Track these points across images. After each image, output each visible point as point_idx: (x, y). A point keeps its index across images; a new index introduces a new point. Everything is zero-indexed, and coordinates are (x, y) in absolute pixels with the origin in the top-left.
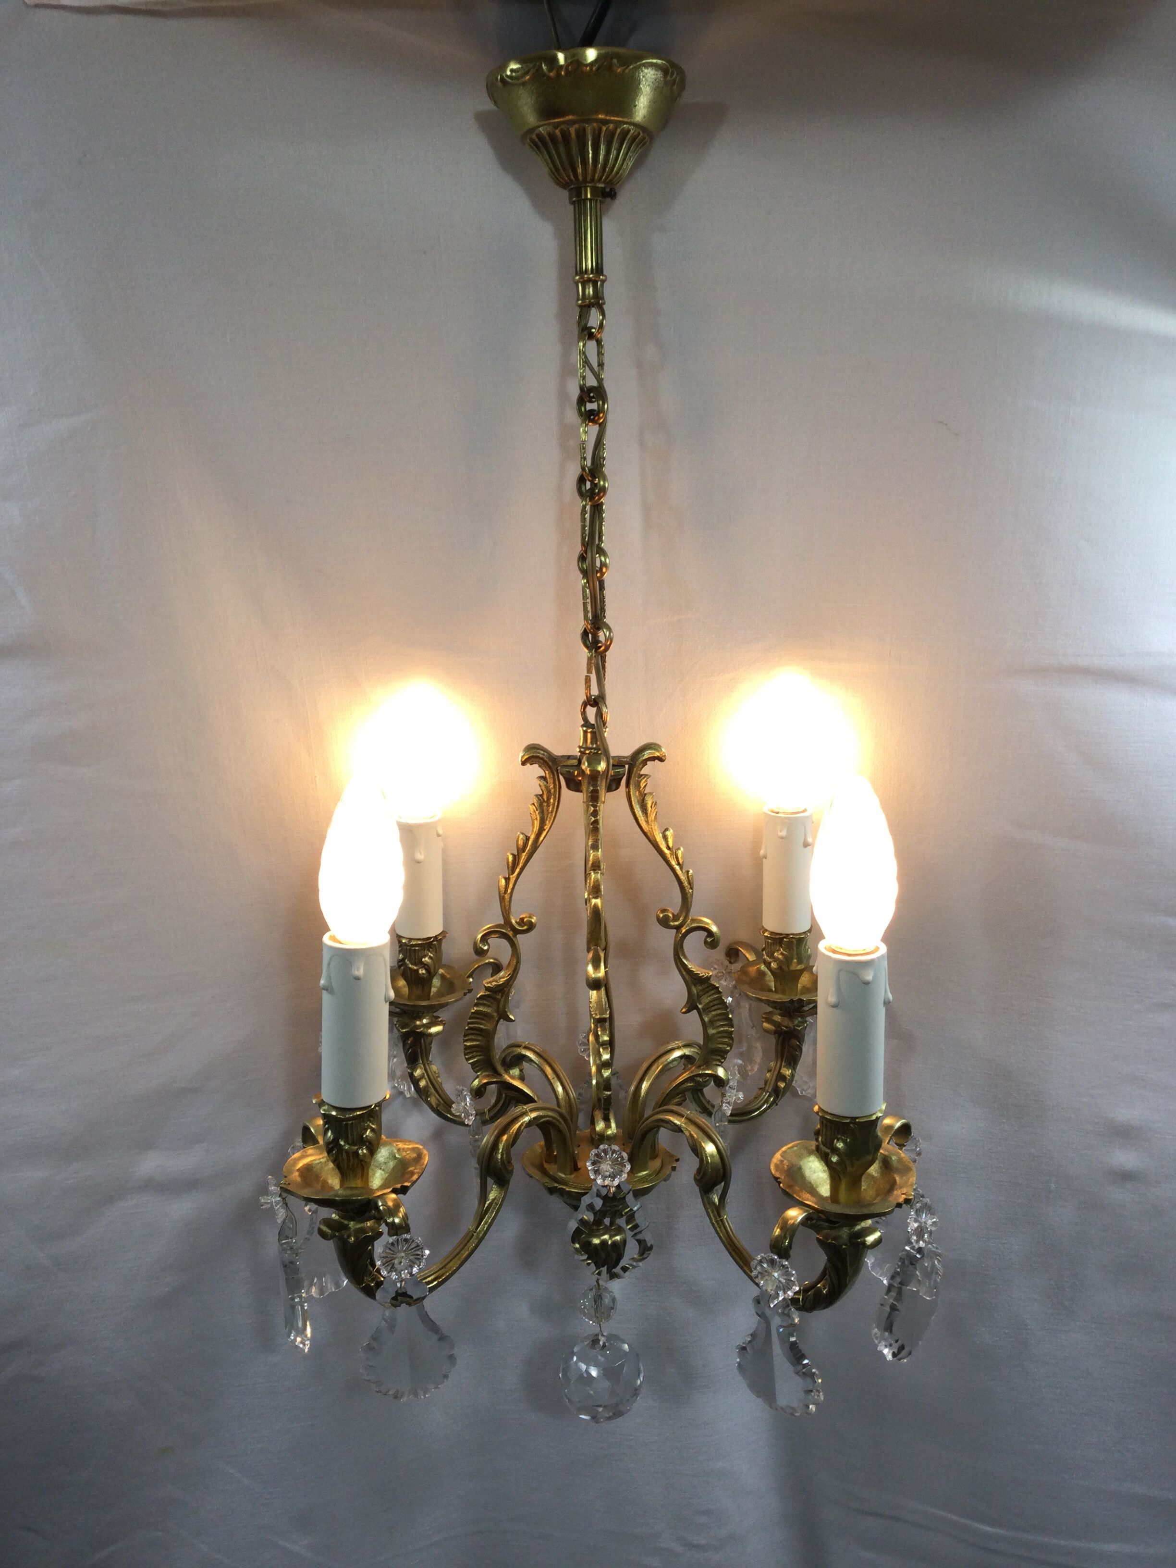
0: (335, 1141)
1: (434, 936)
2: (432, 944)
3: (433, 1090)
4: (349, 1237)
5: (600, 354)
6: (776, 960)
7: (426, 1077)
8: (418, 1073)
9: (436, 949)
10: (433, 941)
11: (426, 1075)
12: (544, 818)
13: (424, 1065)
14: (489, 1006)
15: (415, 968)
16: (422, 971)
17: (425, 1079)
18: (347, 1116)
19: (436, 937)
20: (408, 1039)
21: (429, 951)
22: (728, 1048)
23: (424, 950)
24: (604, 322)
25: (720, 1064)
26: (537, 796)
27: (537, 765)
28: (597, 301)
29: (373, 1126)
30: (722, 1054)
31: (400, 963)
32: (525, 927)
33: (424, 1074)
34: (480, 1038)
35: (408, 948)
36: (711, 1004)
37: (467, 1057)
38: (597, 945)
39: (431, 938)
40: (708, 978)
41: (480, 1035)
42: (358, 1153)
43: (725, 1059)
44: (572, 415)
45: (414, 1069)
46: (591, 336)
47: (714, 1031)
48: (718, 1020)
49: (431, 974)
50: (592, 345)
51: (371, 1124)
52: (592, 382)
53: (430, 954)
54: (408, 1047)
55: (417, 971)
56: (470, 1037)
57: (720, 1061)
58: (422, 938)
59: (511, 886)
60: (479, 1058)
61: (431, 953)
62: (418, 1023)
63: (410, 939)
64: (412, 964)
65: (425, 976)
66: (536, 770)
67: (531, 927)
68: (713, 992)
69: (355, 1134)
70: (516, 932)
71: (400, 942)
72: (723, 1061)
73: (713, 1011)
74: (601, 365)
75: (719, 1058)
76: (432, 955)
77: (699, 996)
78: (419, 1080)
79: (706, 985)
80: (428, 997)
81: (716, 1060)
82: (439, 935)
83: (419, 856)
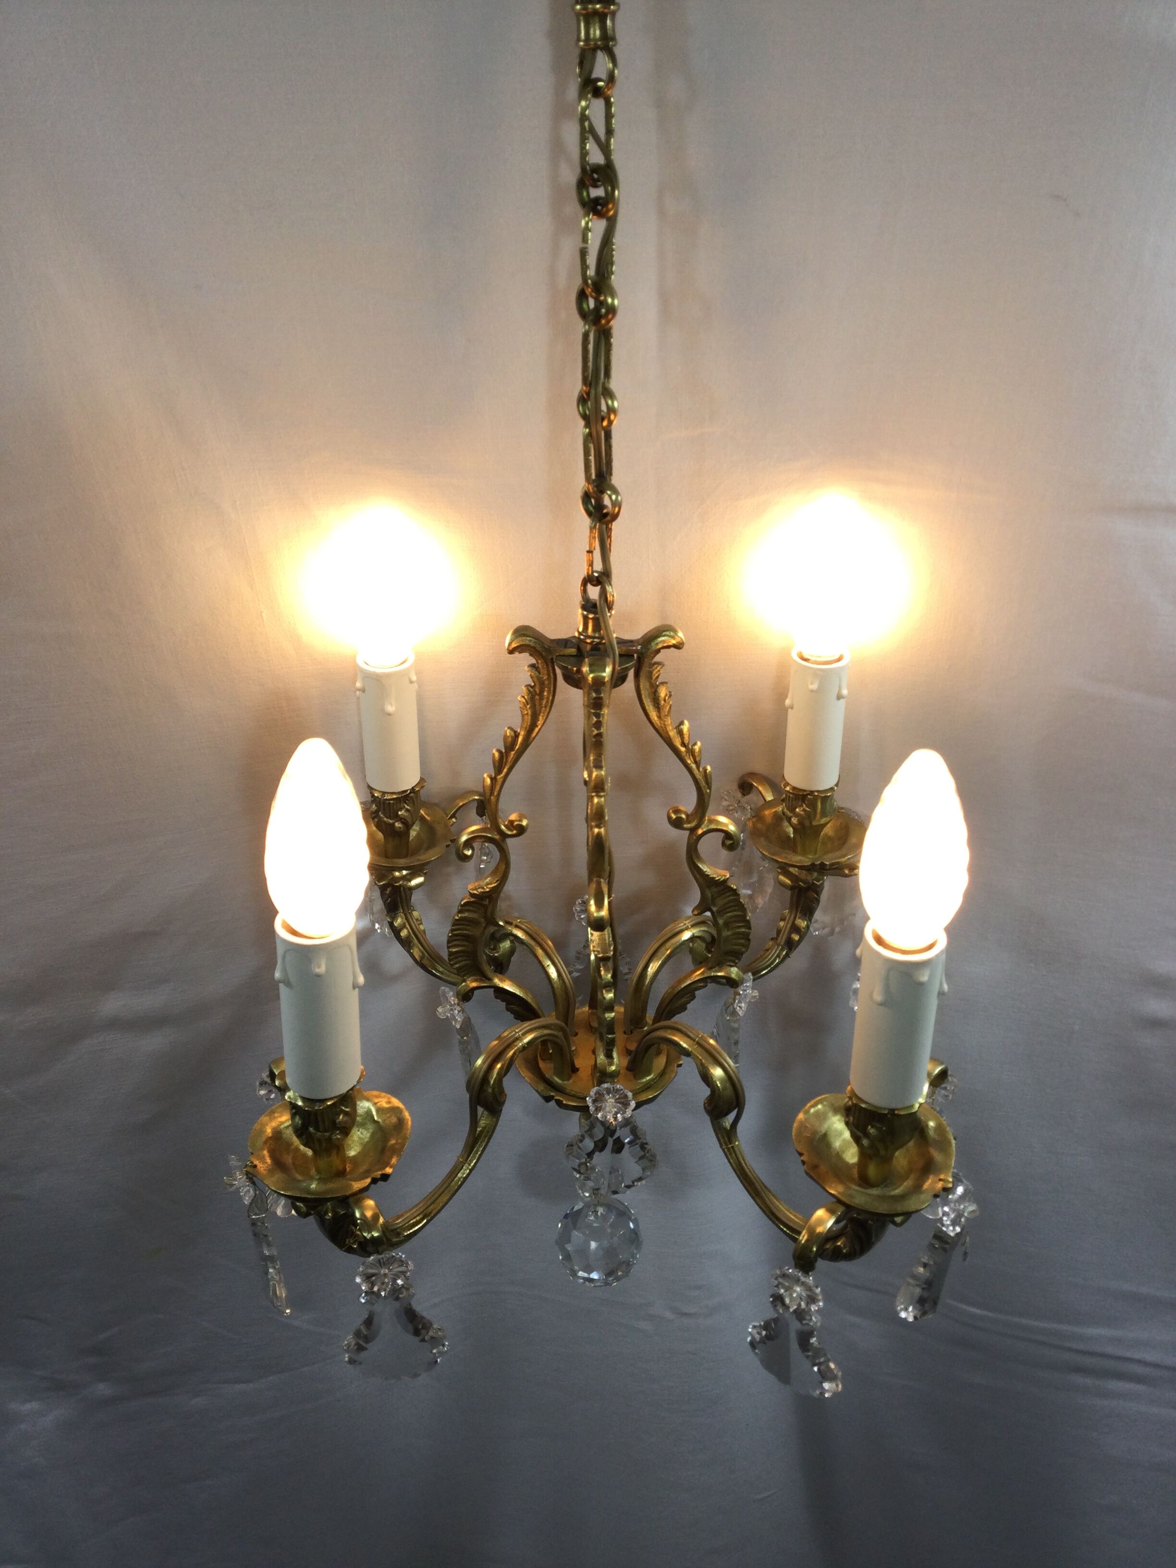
1: (411, 788)
2: (408, 797)
3: (416, 941)
5: (609, 116)
6: (797, 815)
7: (408, 926)
8: (398, 922)
9: (413, 801)
10: (410, 793)
11: (407, 924)
12: (536, 714)
13: (405, 915)
14: (475, 912)
15: (391, 821)
16: (397, 825)
17: (407, 929)
18: (316, 1107)
19: (413, 788)
20: (386, 889)
21: (406, 803)
22: (744, 950)
23: (400, 803)
24: (616, 72)
25: (734, 964)
26: (527, 686)
27: (528, 654)
28: (607, 44)
29: (347, 1110)
30: (736, 954)
31: (373, 815)
32: (515, 832)
33: (405, 923)
34: (465, 943)
35: (382, 801)
36: (727, 906)
37: (452, 963)
38: (600, 876)
39: (407, 791)
40: (725, 881)
41: (466, 940)
42: (330, 1137)
43: (740, 960)
44: (569, 205)
45: (394, 918)
46: (597, 93)
47: (729, 933)
48: (735, 922)
49: (408, 826)
50: (598, 105)
51: (344, 1110)
52: (596, 157)
53: (406, 806)
54: (386, 897)
55: (393, 824)
56: (455, 942)
57: (734, 962)
58: (396, 791)
59: (497, 786)
60: (465, 962)
61: (408, 806)
62: (397, 873)
63: (384, 793)
64: (387, 817)
65: (402, 829)
66: (526, 659)
67: (522, 830)
68: (729, 895)
69: (327, 1122)
70: (505, 836)
71: (373, 796)
72: (737, 961)
73: (729, 912)
74: (609, 132)
75: (733, 958)
76: (409, 808)
77: (713, 899)
78: (400, 929)
79: (722, 887)
81: (730, 961)
82: (415, 786)
83: (390, 708)
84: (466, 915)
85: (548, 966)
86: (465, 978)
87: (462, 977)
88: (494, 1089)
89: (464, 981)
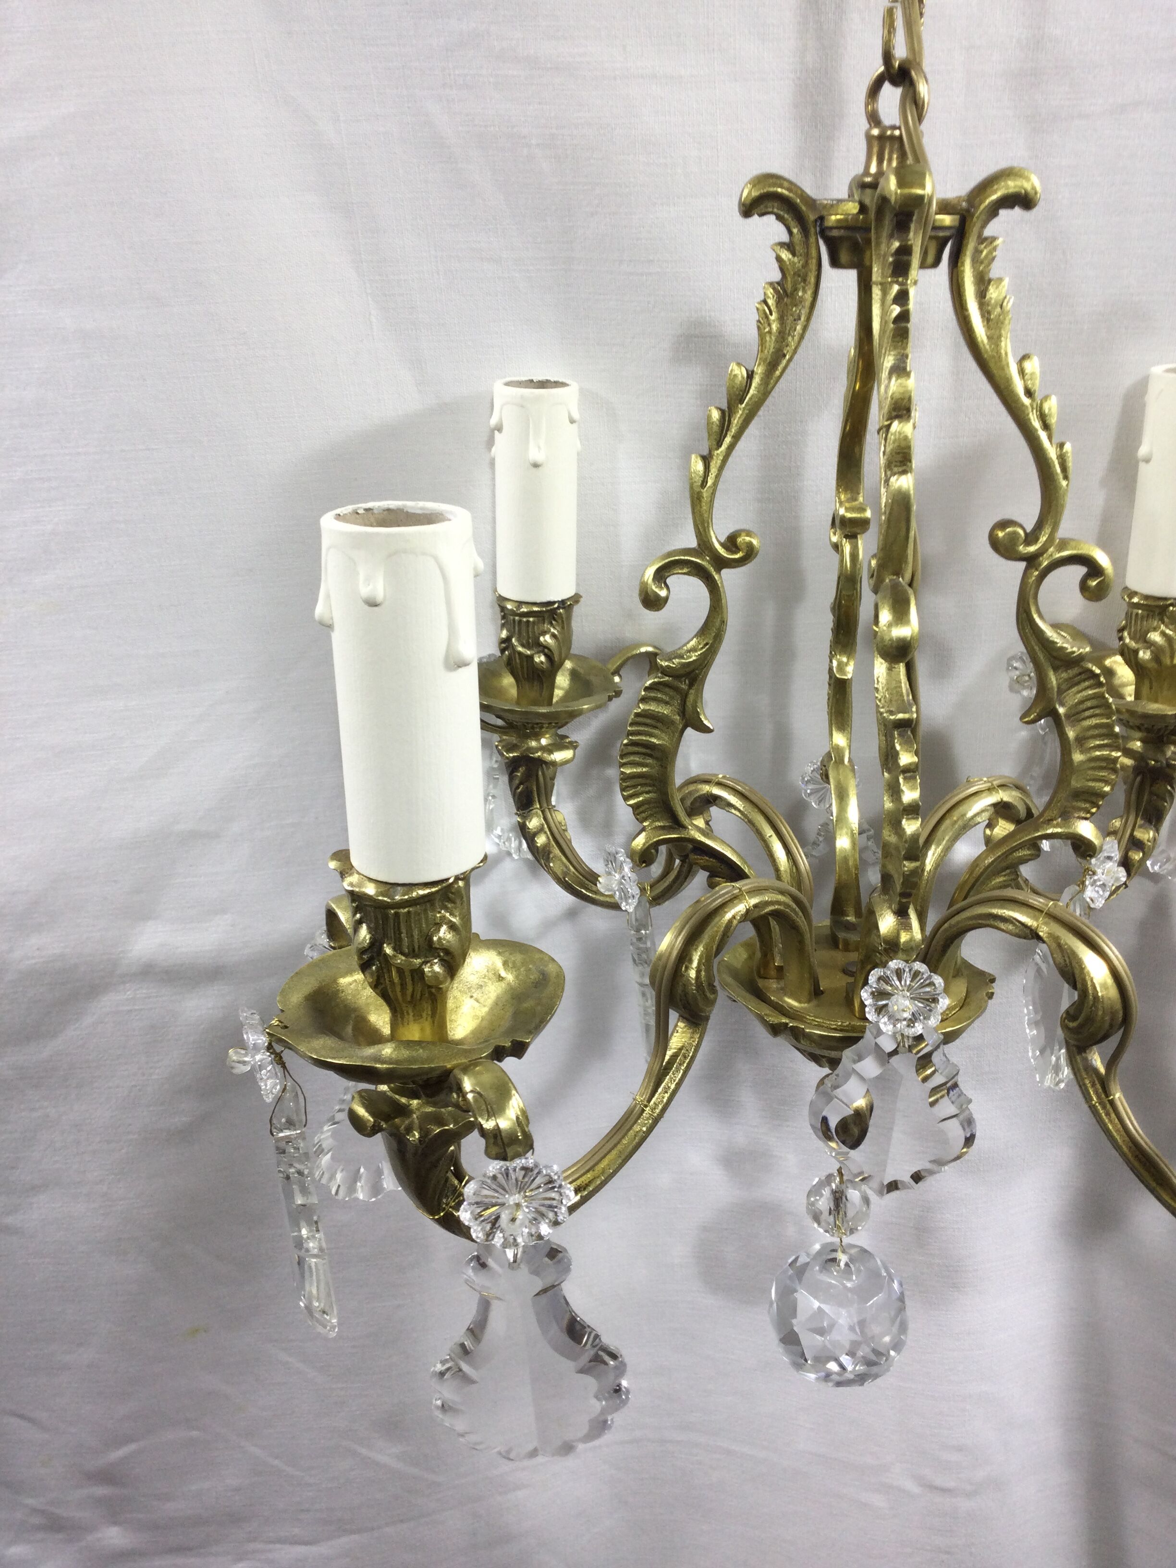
0: (375, 946)
1: (560, 600)
2: (556, 614)
3: (556, 851)
4: (409, 1130)
7: (547, 830)
8: (533, 823)
9: (563, 621)
10: (558, 608)
11: (546, 826)
12: (784, 333)
13: (543, 812)
14: (667, 703)
15: (529, 652)
16: (540, 659)
17: (545, 833)
18: (397, 898)
19: (563, 602)
20: (517, 771)
21: (551, 624)
22: (1106, 788)
23: (544, 623)
25: (1088, 815)
26: (771, 284)
27: (773, 217)
29: (453, 920)
30: (1094, 799)
31: (503, 645)
32: (738, 556)
33: (543, 825)
34: (649, 761)
35: (517, 618)
36: (1084, 706)
37: (625, 794)
38: (897, 573)
39: (554, 603)
40: (1081, 658)
41: (651, 756)
42: (423, 972)
43: (1099, 806)
45: (527, 817)
47: (1083, 757)
48: (1095, 737)
49: (554, 665)
51: (447, 915)
53: (552, 630)
54: (517, 782)
55: (531, 658)
56: (632, 758)
57: (1088, 812)
58: (538, 601)
59: (714, 471)
60: (647, 796)
61: (554, 628)
62: (534, 744)
63: (521, 603)
64: (523, 646)
65: (544, 667)
66: (771, 228)
67: (750, 553)
68: (1087, 684)
69: (416, 933)
70: (721, 563)
71: (504, 609)
72: (1093, 810)
75: (1087, 805)
76: (556, 632)
77: (1060, 691)
78: (535, 834)
79: (1076, 670)
80: (550, 703)
81: (1080, 809)
82: (568, 599)
83: (534, 454)
84: (652, 707)
85: (770, 836)
86: (645, 824)
87: (642, 822)
88: (698, 972)
89: (643, 829)
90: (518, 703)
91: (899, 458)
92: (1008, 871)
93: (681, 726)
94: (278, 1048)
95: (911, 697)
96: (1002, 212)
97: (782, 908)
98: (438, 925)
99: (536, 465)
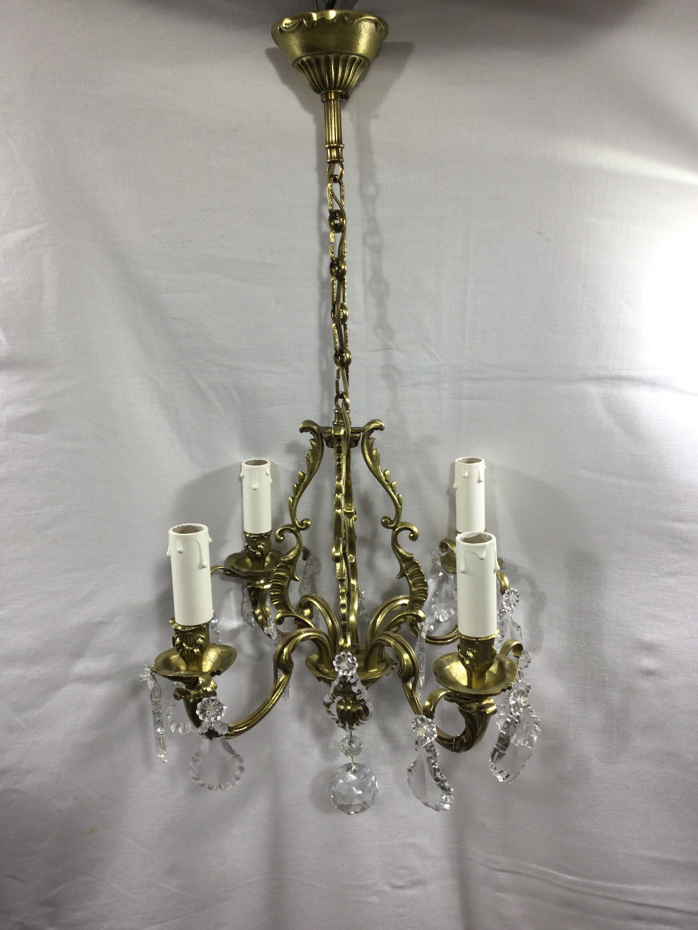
0: (181, 644)
2: (264, 537)
3: (266, 622)
4: (190, 698)
5: (341, 190)
7: (262, 614)
8: (258, 611)
9: (266, 541)
10: (264, 536)
11: (262, 613)
12: (314, 463)
13: (261, 607)
14: (284, 572)
15: (254, 551)
16: (258, 553)
17: (262, 615)
18: (186, 630)
19: (266, 533)
20: (252, 592)
21: (262, 541)
22: (425, 599)
23: (259, 541)
24: (343, 172)
25: (420, 608)
26: (309, 450)
27: (309, 432)
28: (339, 160)
29: (203, 636)
30: (421, 603)
31: (246, 548)
32: (304, 527)
35: (250, 539)
36: (414, 573)
38: (339, 537)
39: (263, 534)
40: (412, 558)
41: (280, 589)
42: (194, 651)
43: (423, 605)
44: (326, 227)
45: (255, 609)
46: (335, 181)
47: (416, 589)
48: (419, 583)
49: (264, 556)
51: (201, 635)
52: (337, 208)
53: (262, 543)
54: (251, 596)
55: (255, 552)
56: (274, 589)
57: (420, 607)
58: (257, 534)
59: (295, 502)
60: (279, 602)
61: (263, 543)
62: (258, 582)
63: (251, 534)
64: (252, 549)
66: (308, 436)
67: (307, 526)
68: (415, 566)
69: (191, 640)
70: (299, 529)
71: (246, 536)
72: (421, 606)
73: (415, 577)
74: (342, 197)
76: (264, 544)
77: (407, 569)
78: (258, 615)
79: (411, 562)
80: (263, 567)
81: (417, 606)
82: (268, 532)
83: (255, 486)
84: (280, 573)
86: (279, 611)
87: (278, 610)
88: (286, 656)
89: (279, 612)
90: (252, 568)
91: (338, 504)
92: (397, 626)
93: (289, 579)
94: (154, 674)
95: (346, 572)
96: (375, 431)
97: (317, 637)
98: (198, 638)
99: (255, 489)
